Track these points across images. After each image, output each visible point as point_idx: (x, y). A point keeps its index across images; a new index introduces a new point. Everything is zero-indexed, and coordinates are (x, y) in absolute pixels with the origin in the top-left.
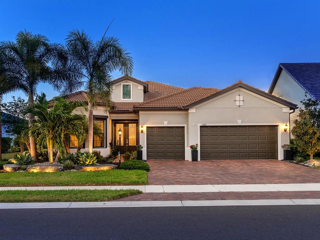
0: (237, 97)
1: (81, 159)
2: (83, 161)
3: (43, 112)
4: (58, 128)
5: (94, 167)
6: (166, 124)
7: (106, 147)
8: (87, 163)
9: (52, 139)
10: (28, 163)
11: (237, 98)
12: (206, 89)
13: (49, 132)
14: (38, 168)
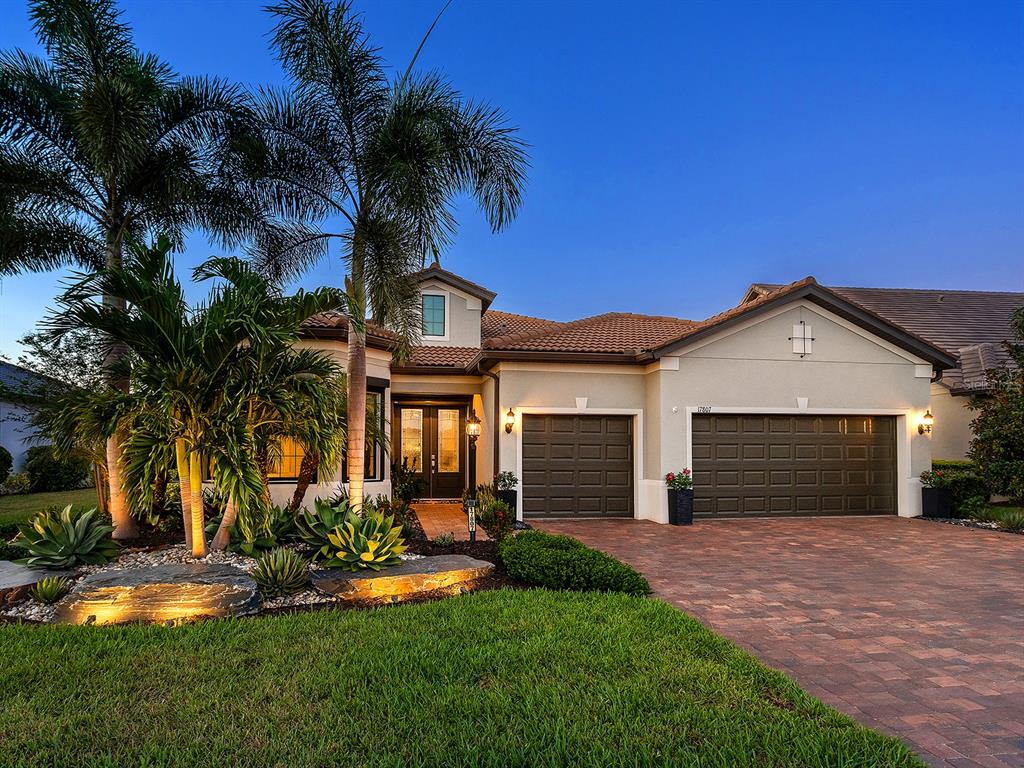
0: (795, 326)
1: (336, 540)
2: (346, 548)
3: (158, 320)
4: (231, 395)
5: (401, 578)
6: (581, 407)
7: (382, 479)
8: (368, 557)
9: (199, 447)
10: (89, 554)
11: (797, 331)
12: (650, 319)
13: (186, 415)
14: (124, 593)
